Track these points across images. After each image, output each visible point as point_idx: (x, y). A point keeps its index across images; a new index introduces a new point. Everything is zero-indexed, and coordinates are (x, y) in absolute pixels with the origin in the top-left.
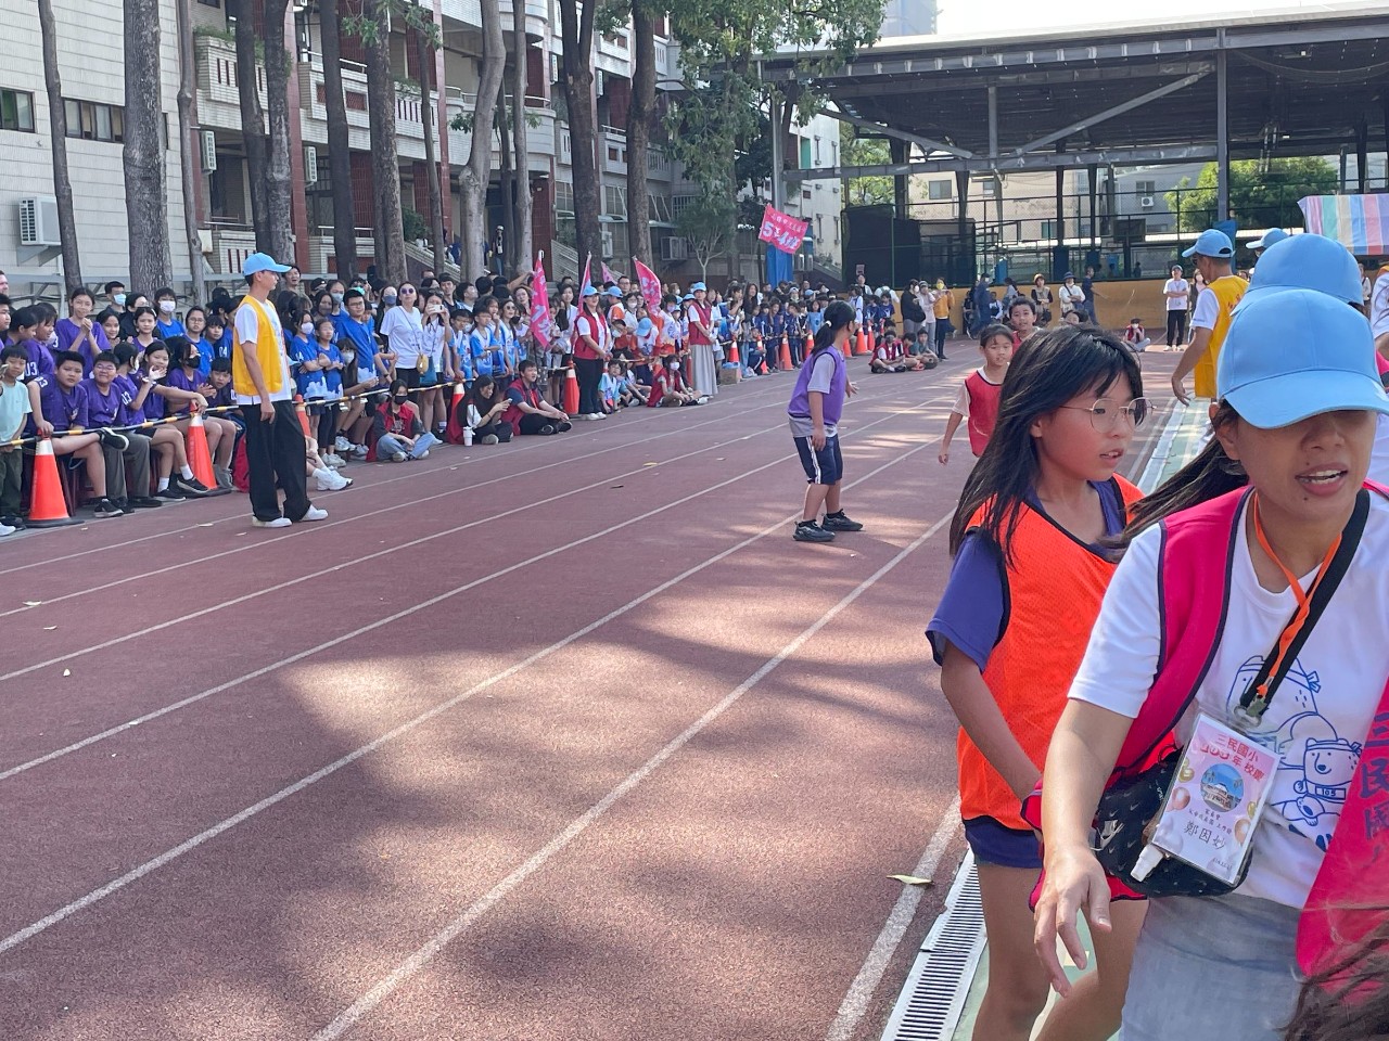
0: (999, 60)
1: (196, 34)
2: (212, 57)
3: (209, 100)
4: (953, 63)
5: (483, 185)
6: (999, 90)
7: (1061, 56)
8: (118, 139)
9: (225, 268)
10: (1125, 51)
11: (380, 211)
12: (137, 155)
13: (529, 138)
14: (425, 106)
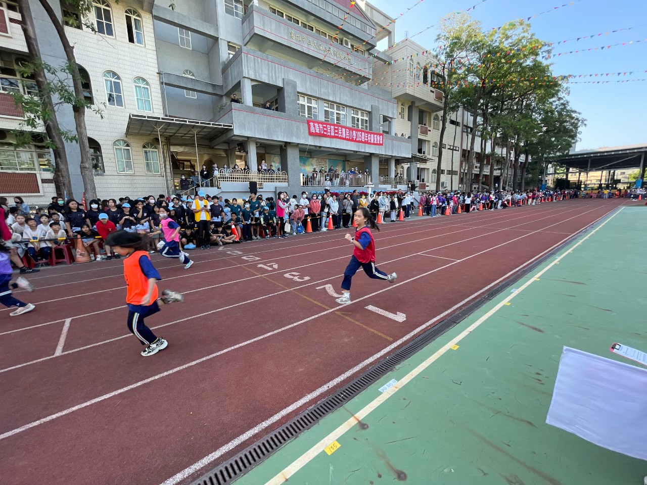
0: (592, 155)
6: (591, 160)
7: (606, 154)
10: (620, 152)
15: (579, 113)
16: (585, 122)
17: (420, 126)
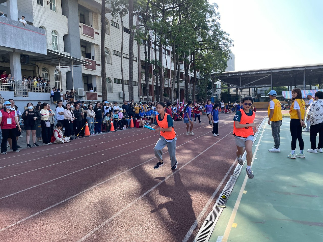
0: (242, 74)
1: (141, 72)
2: (143, 75)
3: (142, 80)
4: (235, 74)
5: (174, 90)
6: (241, 78)
7: (250, 73)
8: (128, 84)
9: (144, 100)
10: (258, 73)
11: (160, 93)
12: (130, 86)
13: (180, 84)
14: (168, 81)
15: (228, 35)
16: (233, 43)
17: (81, 24)
